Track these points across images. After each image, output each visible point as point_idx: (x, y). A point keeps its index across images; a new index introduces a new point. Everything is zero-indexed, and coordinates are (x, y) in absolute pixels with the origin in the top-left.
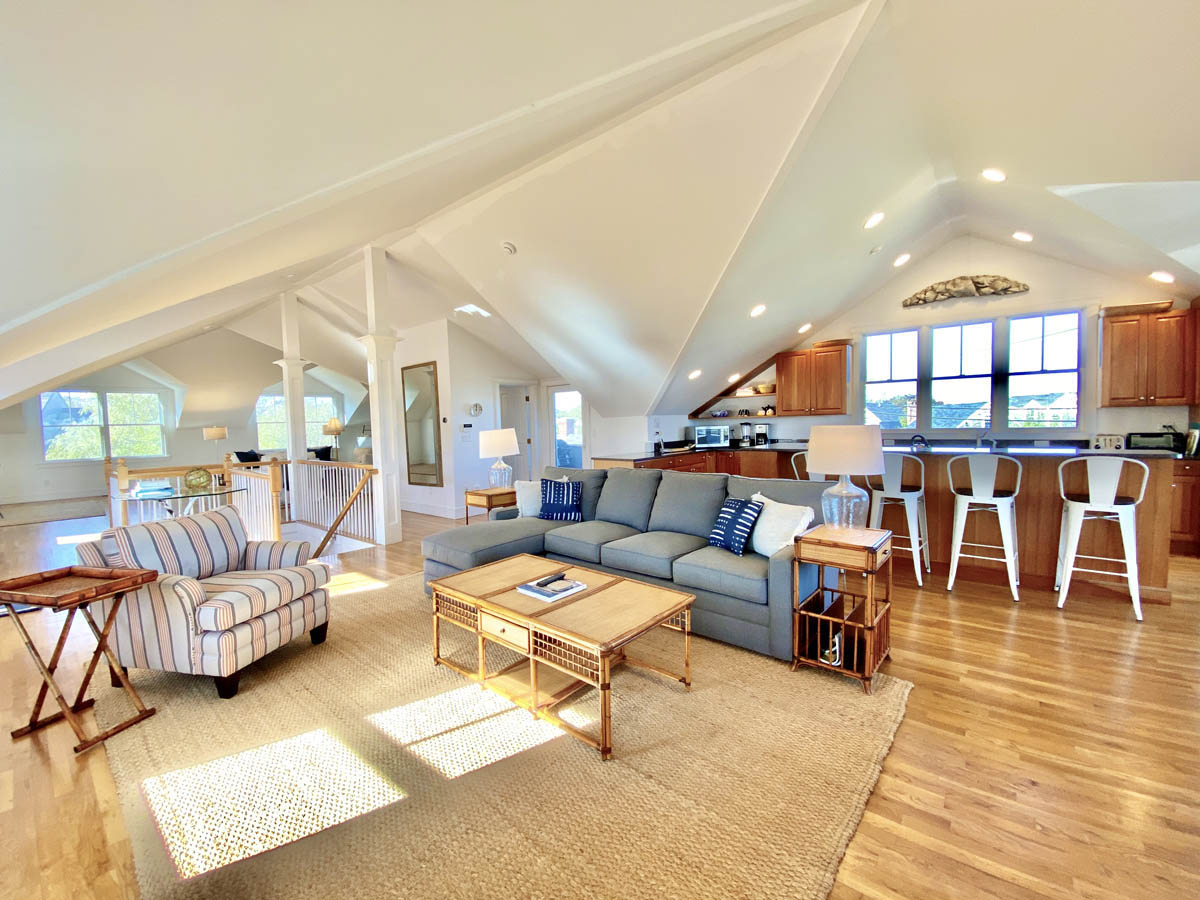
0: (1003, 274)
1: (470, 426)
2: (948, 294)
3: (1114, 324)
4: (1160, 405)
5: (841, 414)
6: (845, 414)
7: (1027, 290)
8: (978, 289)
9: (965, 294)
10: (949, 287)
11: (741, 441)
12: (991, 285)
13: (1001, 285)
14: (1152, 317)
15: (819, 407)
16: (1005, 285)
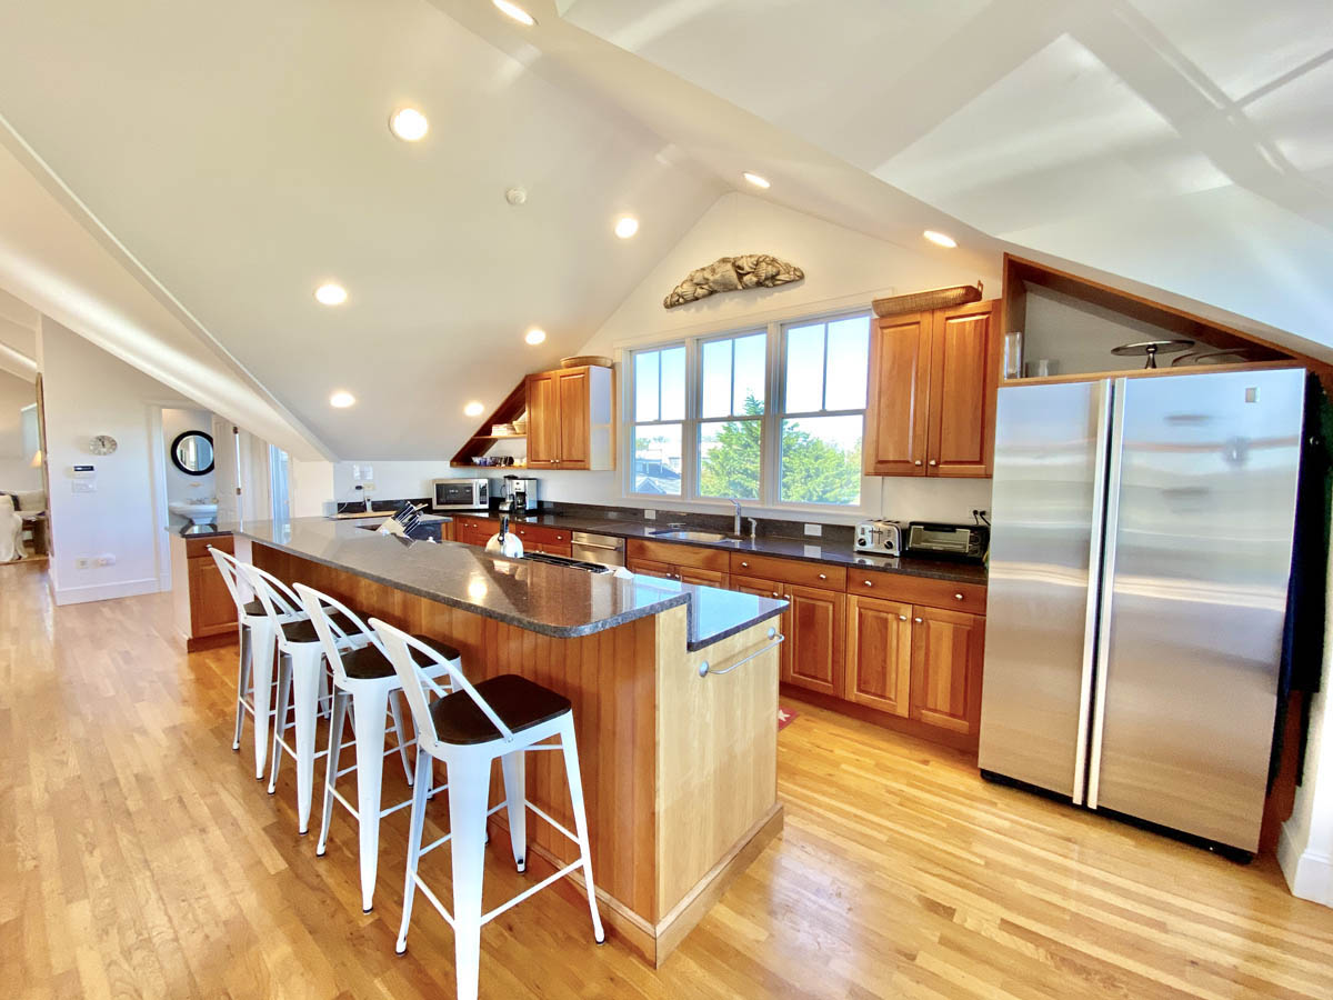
0: (772, 254)
1: (92, 468)
2: (710, 289)
3: (886, 331)
4: (947, 476)
5: (584, 469)
6: (588, 469)
7: (802, 277)
8: (740, 276)
9: (728, 288)
10: (708, 275)
11: (503, 500)
12: (754, 272)
13: (766, 270)
14: (940, 316)
15: (565, 458)
16: (771, 270)
